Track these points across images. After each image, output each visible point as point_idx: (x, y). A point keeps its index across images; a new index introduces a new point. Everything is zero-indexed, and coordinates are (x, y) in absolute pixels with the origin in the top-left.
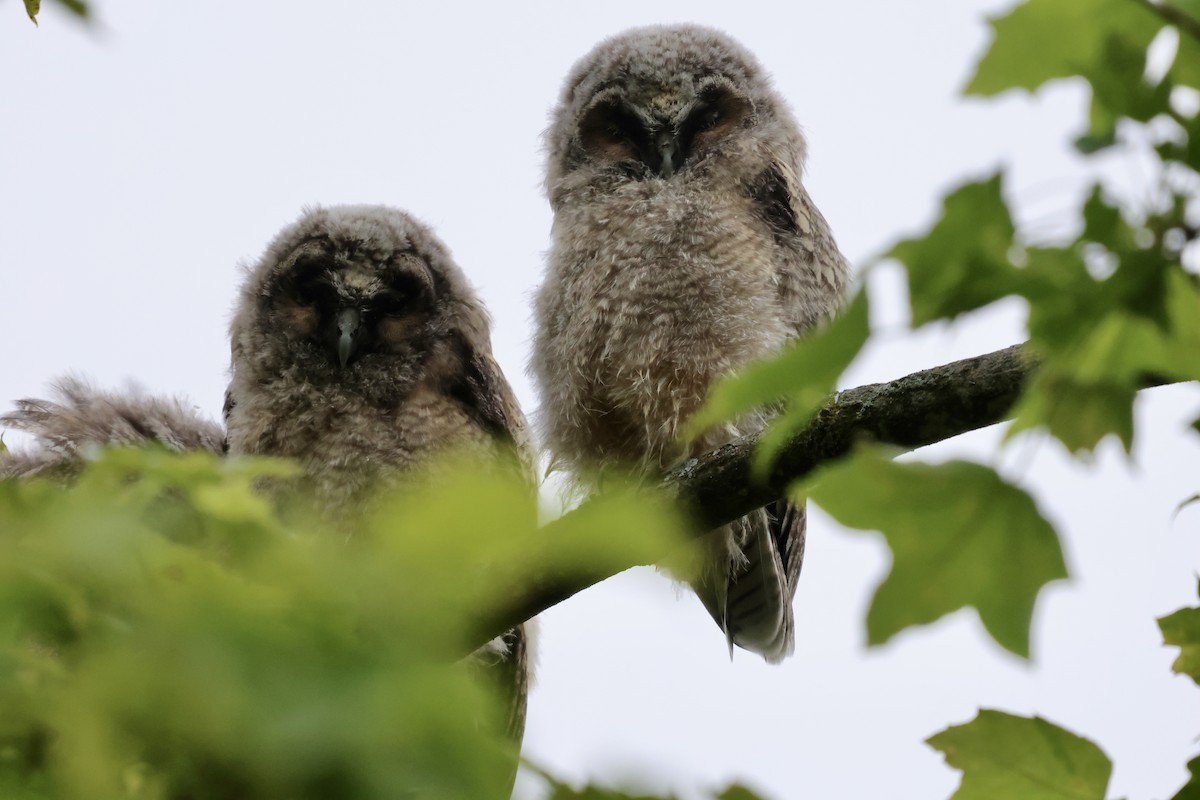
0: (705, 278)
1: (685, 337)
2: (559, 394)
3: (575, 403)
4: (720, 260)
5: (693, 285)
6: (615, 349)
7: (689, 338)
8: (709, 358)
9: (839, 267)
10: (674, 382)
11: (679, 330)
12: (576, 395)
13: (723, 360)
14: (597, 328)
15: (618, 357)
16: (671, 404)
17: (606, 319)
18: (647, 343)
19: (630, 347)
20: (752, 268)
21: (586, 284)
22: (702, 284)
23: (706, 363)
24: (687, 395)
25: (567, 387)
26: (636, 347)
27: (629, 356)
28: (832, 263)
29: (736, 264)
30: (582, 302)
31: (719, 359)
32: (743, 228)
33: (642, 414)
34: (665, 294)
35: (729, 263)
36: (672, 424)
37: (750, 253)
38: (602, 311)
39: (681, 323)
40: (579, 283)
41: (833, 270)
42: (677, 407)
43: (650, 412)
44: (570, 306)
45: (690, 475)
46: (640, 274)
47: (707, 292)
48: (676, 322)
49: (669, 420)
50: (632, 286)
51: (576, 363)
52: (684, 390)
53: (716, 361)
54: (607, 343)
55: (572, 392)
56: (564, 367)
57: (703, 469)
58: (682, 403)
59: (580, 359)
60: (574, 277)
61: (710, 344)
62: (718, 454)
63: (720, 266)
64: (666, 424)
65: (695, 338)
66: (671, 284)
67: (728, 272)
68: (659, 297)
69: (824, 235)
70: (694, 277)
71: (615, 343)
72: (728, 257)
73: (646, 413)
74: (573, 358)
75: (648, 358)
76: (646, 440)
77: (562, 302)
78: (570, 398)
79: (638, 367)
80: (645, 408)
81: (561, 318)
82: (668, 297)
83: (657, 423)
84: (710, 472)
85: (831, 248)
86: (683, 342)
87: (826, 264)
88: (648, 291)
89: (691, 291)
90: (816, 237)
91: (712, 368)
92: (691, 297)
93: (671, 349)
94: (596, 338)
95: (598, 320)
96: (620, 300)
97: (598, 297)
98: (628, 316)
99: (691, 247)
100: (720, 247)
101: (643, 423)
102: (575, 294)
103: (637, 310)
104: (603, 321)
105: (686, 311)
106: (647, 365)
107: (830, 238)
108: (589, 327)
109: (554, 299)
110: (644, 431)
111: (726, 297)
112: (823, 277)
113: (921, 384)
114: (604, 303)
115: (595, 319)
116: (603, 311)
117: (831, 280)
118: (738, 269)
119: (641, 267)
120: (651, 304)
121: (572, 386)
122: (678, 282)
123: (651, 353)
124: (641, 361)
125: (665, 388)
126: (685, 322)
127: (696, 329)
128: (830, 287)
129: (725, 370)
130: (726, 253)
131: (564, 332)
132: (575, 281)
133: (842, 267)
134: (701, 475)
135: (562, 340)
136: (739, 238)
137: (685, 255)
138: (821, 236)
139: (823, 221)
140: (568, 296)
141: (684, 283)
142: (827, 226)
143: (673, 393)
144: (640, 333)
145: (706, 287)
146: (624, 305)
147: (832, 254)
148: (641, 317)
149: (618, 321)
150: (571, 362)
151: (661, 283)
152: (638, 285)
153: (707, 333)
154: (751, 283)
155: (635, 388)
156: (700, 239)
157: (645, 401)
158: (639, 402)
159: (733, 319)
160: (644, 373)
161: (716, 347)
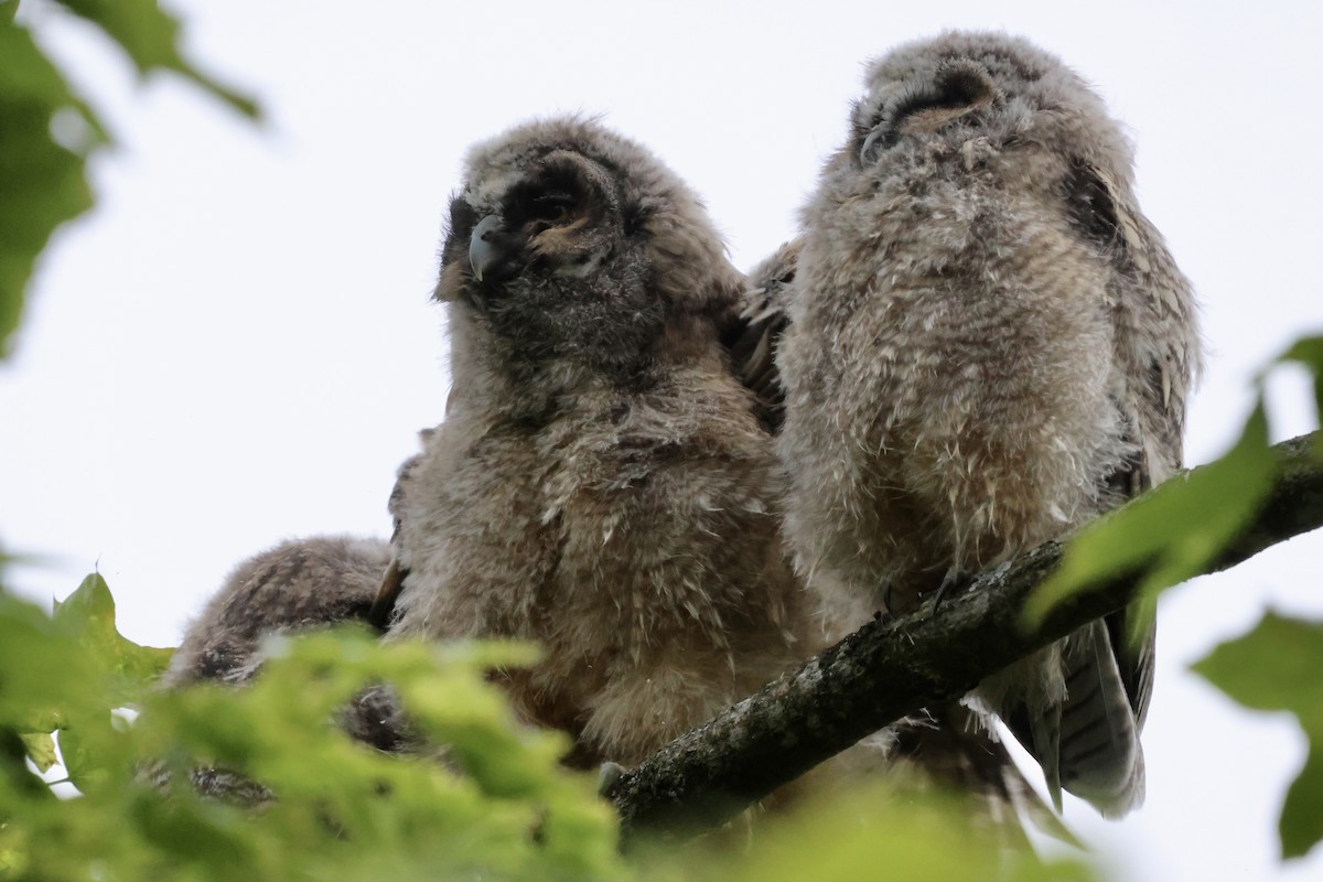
0: (1022, 312)
1: (1000, 398)
2: (832, 473)
3: (854, 485)
4: (1036, 284)
5: (1006, 323)
6: (908, 413)
7: (1004, 398)
8: (1029, 424)
9: (1181, 288)
10: (986, 459)
11: (990, 387)
12: (855, 476)
13: (1046, 426)
14: (880, 386)
15: (914, 424)
16: (984, 487)
17: (893, 372)
18: (951, 405)
19: (927, 410)
20: (1078, 292)
21: (860, 330)
22: (1017, 322)
23: (1026, 434)
24: (1003, 474)
25: (843, 465)
26: (937, 409)
27: (929, 422)
28: (1171, 284)
29: (1056, 286)
30: (854, 356)
31: (1041, 426)
32: (1059, 235)
33: (946, 500)
34: (971, 338)
35: (1047, 286)
36: (986, 511)
37: (1073, 272)
38: (886, 361)
39: (993, 378)
40: (848, 331)
41: (1174, 292)
42: (992, 490)
43: (958, 498)
44: (840, 362)
45: (1002, 582)
46: (938, 310)
47: (1025, 333)
48: (985, 375)
49: (982, 508)
50: (928, 325)
51: (853, 433)
52: (1000, 469)
53: (1037, 429)
54: (897, 404)
55: (850, 471)
56: (837, 438)
57: (1019, 575)
58: (999, 485)
59: (859, 428)
60: (840, 325)
61: (1029, 405)
62: (1038, 554)
63: (1037, 291)
64: (979, 512)
65: (1013, 398)
66: (978, 324)
67: (1048, 299)
68: (964, 341)
69: (1157, 248)
70: (1007, 312)
71: (907, 404)
72: (1045, 279)
73: (953, 499)
74: (849, 426)
75: (954, 427)
76: (954, 534)
77: (827, 360)
78: (847, 477)
79: (943, 439)
80: (951, 492)
81: (829, 379)
82: (974, 343)
83: (967, 511)
84: (1027, 578)
85: (1169, 264)
86: (997, 406)
87: (1164, 287)
88: (948, 333)
89: (1003, 330)
90: (1149, 251)
91: (1033, 438)
92: (1005, 339)
93: (983, 416)
94: (881, 398)
95: (881, 374)
96: (911, 348)
97: (878, 343)
98: (924, 368)
99: (999, 264)
100: (1034, 264)
101: (949, 511)
102: (844, 346)
103: (935, 360)
104: (889, 375)
105: (1000, 358)
106: (955, 437)
107: (1165, 252)
108: (871, 383)
109: (816, 354)
110: (952, 521)
111: (1049, 339)
112: (1163, 302)
113: (1295, 455)
114: (888, 353)
115: (877, 372)
116: (888, 362)
117: (1174, 306)
118: (1061, 294)
119: (937, 302)
120: (955, 351)
121: (849, 463)
122: (986, 321)
123: (958, 418)
124: (947, 432)
125: (977, 467)
126: (1000, 377)
127: (1013, 386)
128: (1175, 315)
129: (1049, 440)
130: (1042, 273)
131: (835, 397)
132: (842, 329)
133: (1184, 286)
134: (1016, 583)
135: (833, 406)
136: (1056, 249)
137: (992, 276)
138: (1154, 250)
139: (1153, 228)
140: (835, 350)
141: (995, 321)
142: (1159, 235)
143: (985, 474)
144: (940, 392)
145: (1023, 324)
146: (918, 355)
147: (1170, 271)
148: (941, 370)
149: (909, 375)
150: (847, 433)
151: (967, 324)
152: (936, 326)
153: (1026, 391)
154: (1078, 313)
155: (938, 467)
156: (1009, 251)
157: (951, 485)
158: (943, 485)
159: (1057, 369)
160: (952, 446)
161: (1038, 409)
